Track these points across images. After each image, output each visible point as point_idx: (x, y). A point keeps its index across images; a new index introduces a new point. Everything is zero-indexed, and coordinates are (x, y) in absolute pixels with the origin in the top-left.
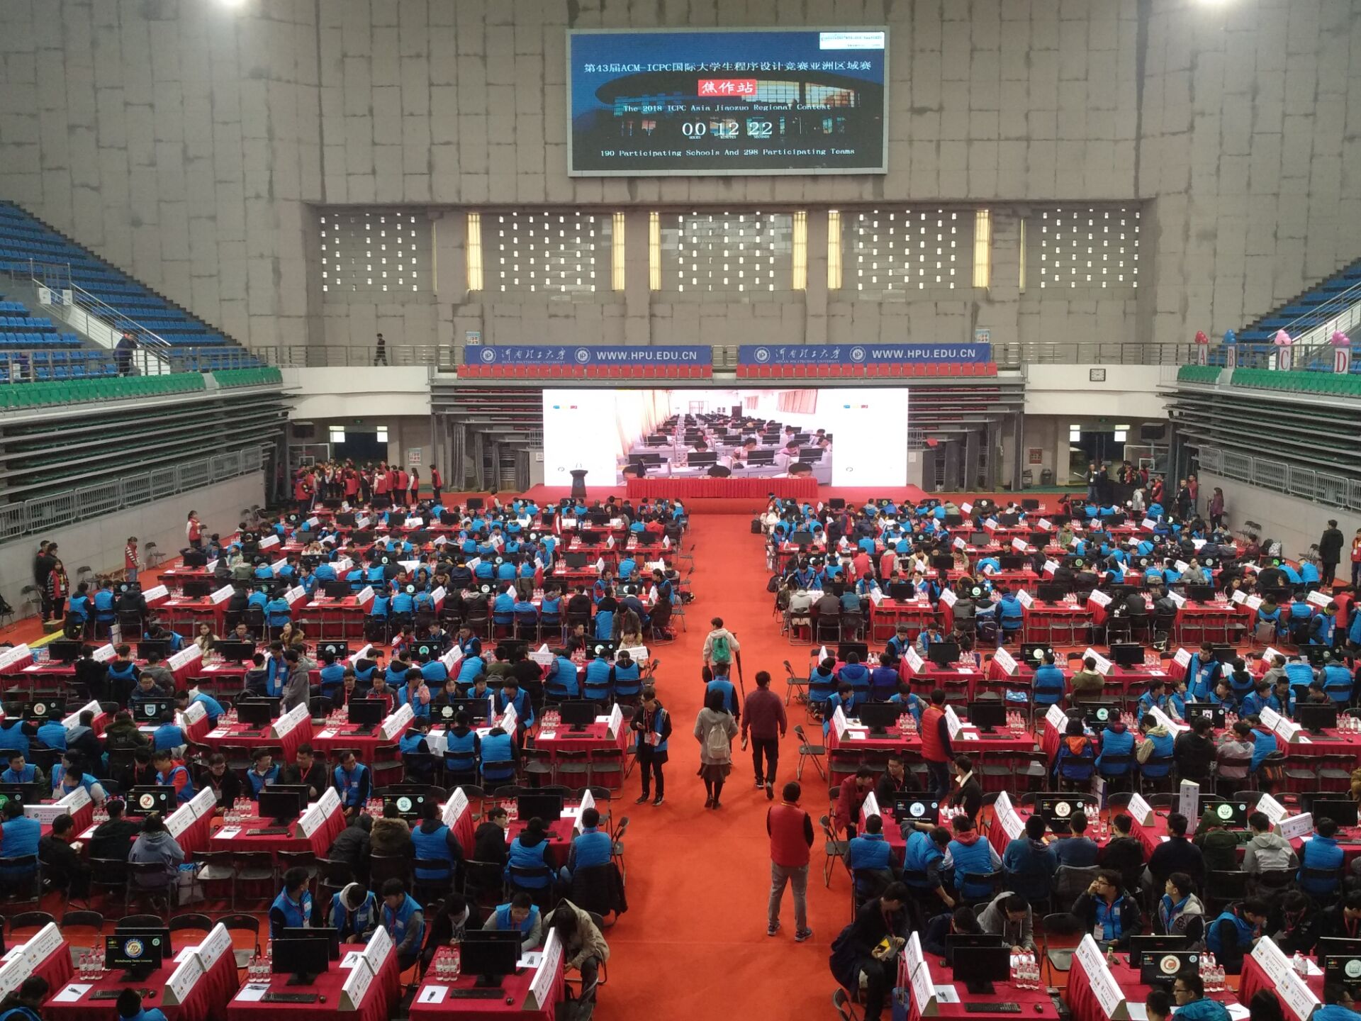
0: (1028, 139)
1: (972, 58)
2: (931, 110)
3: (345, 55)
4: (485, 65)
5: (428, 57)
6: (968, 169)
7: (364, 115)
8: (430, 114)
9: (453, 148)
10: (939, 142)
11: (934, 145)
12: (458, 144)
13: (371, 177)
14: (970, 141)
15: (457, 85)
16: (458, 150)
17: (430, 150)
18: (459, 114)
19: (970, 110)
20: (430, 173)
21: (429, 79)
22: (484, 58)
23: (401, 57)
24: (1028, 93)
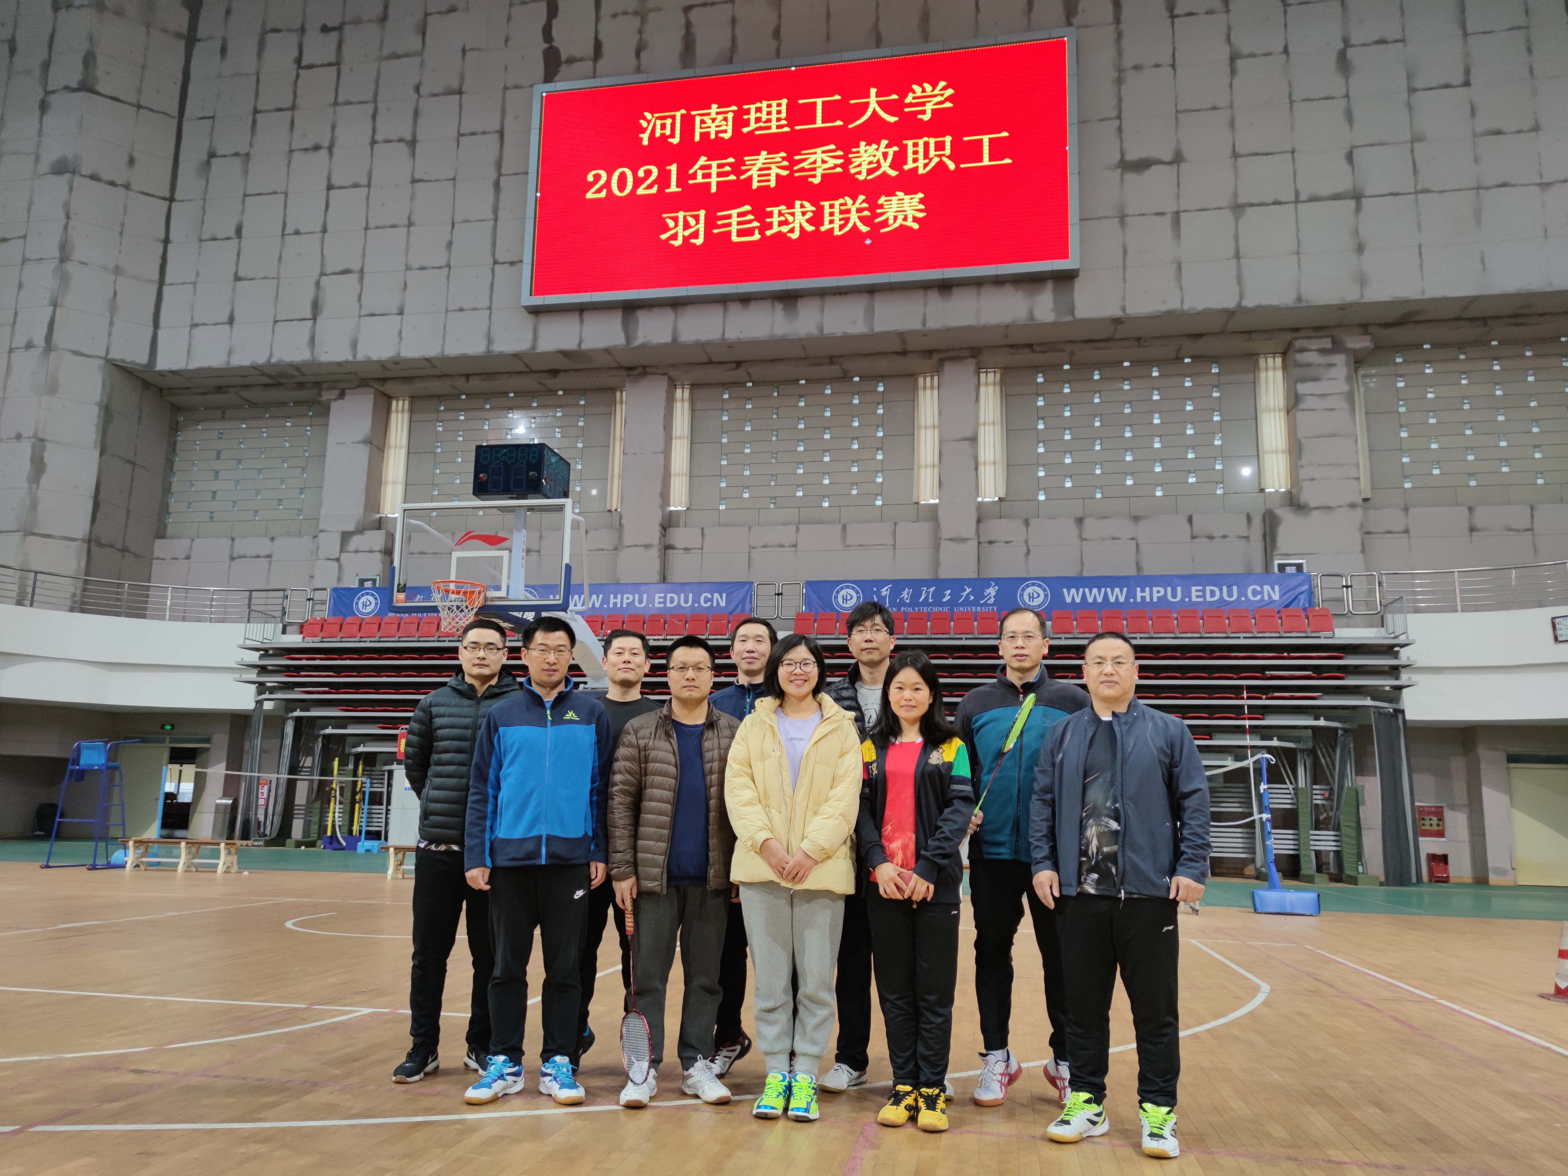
0: (1357, 196)
1: (1233, 71)
2: (1160, 162)
3: (212, 155)
4: (413, 155)
5: (330, 149)
6: (1237, 256)
7: (229, 238)
8: (324, 230)
9: (354, 277)
10: (1177, 215)
11: (1168, 219)
12: (362, 271)
13: (227, 327)
14: (1238, 208)
15: (369, 186)
16: (361, 280)
17: (318, 284)
18: (367, 228)
19: (1235, 155)
20: (314, 319)
21: (329, 179)
22: (412, 143)
23: (291, 151)
24: (1349, 117)
